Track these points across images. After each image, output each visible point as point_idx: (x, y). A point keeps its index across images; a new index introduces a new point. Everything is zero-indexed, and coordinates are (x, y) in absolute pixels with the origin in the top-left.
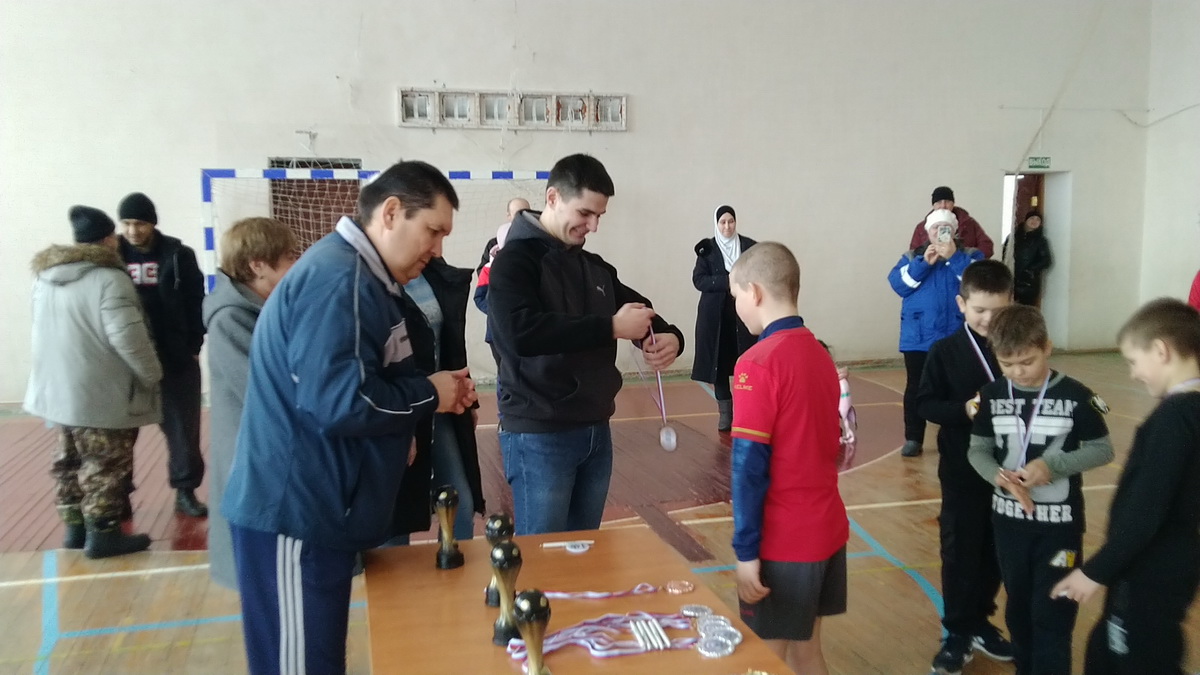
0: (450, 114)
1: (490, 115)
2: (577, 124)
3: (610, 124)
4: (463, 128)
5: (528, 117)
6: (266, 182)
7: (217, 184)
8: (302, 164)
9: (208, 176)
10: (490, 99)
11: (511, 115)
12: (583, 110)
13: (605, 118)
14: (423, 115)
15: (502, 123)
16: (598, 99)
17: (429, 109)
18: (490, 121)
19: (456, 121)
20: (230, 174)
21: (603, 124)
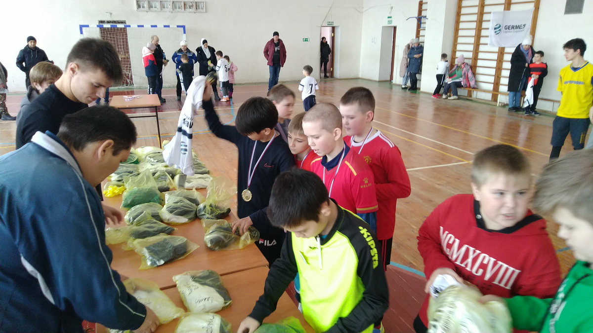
0: (152, 7)
1: (164, 7)
2: (191, 10)
3: (200, 10)
4: (156, 11)
5: (176, 8)
6: (98, 28)
7: (84, 29)
8: (108, 22)
9: (81, 27)
10: (164, 2)
11: (170, 7)
12: (192, 6)
13: (199, 8)
14: (143, 7)
15: (168, 10)
16: (196, 3)
17: (145, 5)
18: (164, 9)
19: (154, 9)
20: (87, 26)
21: (199, 10)
